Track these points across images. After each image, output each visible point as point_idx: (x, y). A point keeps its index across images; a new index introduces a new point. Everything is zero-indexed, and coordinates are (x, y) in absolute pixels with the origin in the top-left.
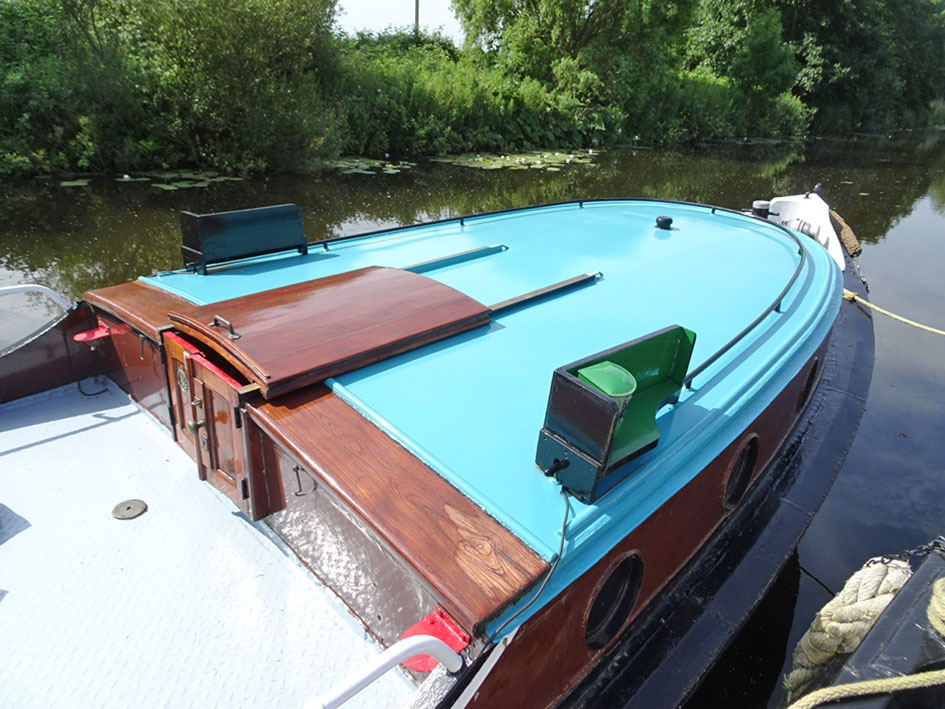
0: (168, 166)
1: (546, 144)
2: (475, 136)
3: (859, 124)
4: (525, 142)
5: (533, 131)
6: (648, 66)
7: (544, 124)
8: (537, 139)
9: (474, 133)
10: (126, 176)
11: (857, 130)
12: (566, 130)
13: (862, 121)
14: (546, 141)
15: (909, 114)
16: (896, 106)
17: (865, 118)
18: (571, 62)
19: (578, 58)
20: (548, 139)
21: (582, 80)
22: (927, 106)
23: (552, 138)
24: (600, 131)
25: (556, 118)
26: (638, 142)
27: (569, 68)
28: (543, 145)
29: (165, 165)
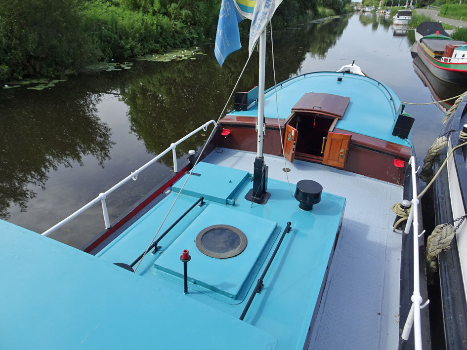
0: (22, 78)
1: (176, 46)
2: (148, 46)
3: (286, 24)
4: (168, 47)
5: (170, 41)
6: (211, 6)
7: (173, 36)
8: (172, 44)
9: (147, 45)
10: (6, 86)
11: (285, 26)
12: (183, 39)
13: (286, 22)
14: (176, 45)
15: (301, 17)
16: (297, 14)
17: (287, 21)
18: (176, 6)
19: (179, 3)
20: (177, 44)
21: (183, 14)
22: (306, 13)
23: (178, 43)
24: (196, 38)
25: (177, 33)
26: (211, 41)
27: (175, 9)
28: (175, 47)
29: (20, 78)
